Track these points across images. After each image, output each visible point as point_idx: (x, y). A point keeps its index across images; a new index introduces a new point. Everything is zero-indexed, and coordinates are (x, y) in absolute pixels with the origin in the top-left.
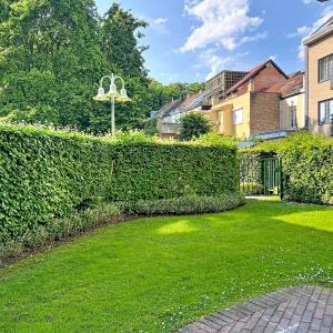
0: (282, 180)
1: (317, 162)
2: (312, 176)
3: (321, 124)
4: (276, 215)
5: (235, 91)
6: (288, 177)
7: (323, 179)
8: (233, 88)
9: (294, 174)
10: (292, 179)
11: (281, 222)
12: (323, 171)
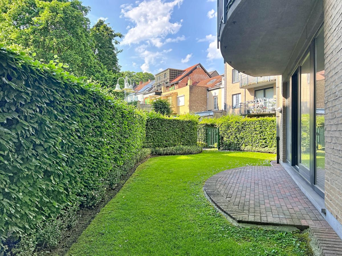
0: (219, 139)
1: (239, 130)
2: (236, 137)
3: (234, 108)
4: (223, 154)
5: (177, 83)
6: (222, 138)
7: (242, 138)
8: (175, 81)
9: (226, 136)
10: (225, 139)
11: (227, 156)
12: (242, 134)
